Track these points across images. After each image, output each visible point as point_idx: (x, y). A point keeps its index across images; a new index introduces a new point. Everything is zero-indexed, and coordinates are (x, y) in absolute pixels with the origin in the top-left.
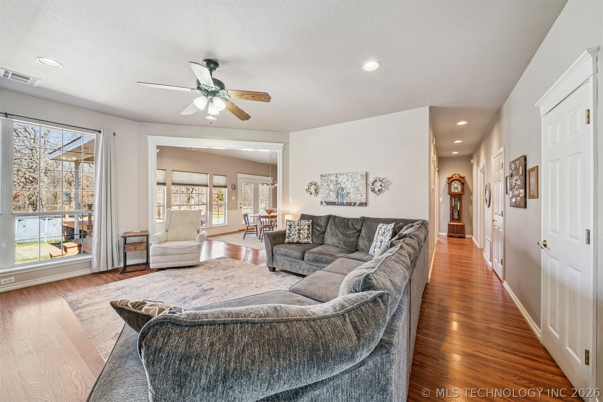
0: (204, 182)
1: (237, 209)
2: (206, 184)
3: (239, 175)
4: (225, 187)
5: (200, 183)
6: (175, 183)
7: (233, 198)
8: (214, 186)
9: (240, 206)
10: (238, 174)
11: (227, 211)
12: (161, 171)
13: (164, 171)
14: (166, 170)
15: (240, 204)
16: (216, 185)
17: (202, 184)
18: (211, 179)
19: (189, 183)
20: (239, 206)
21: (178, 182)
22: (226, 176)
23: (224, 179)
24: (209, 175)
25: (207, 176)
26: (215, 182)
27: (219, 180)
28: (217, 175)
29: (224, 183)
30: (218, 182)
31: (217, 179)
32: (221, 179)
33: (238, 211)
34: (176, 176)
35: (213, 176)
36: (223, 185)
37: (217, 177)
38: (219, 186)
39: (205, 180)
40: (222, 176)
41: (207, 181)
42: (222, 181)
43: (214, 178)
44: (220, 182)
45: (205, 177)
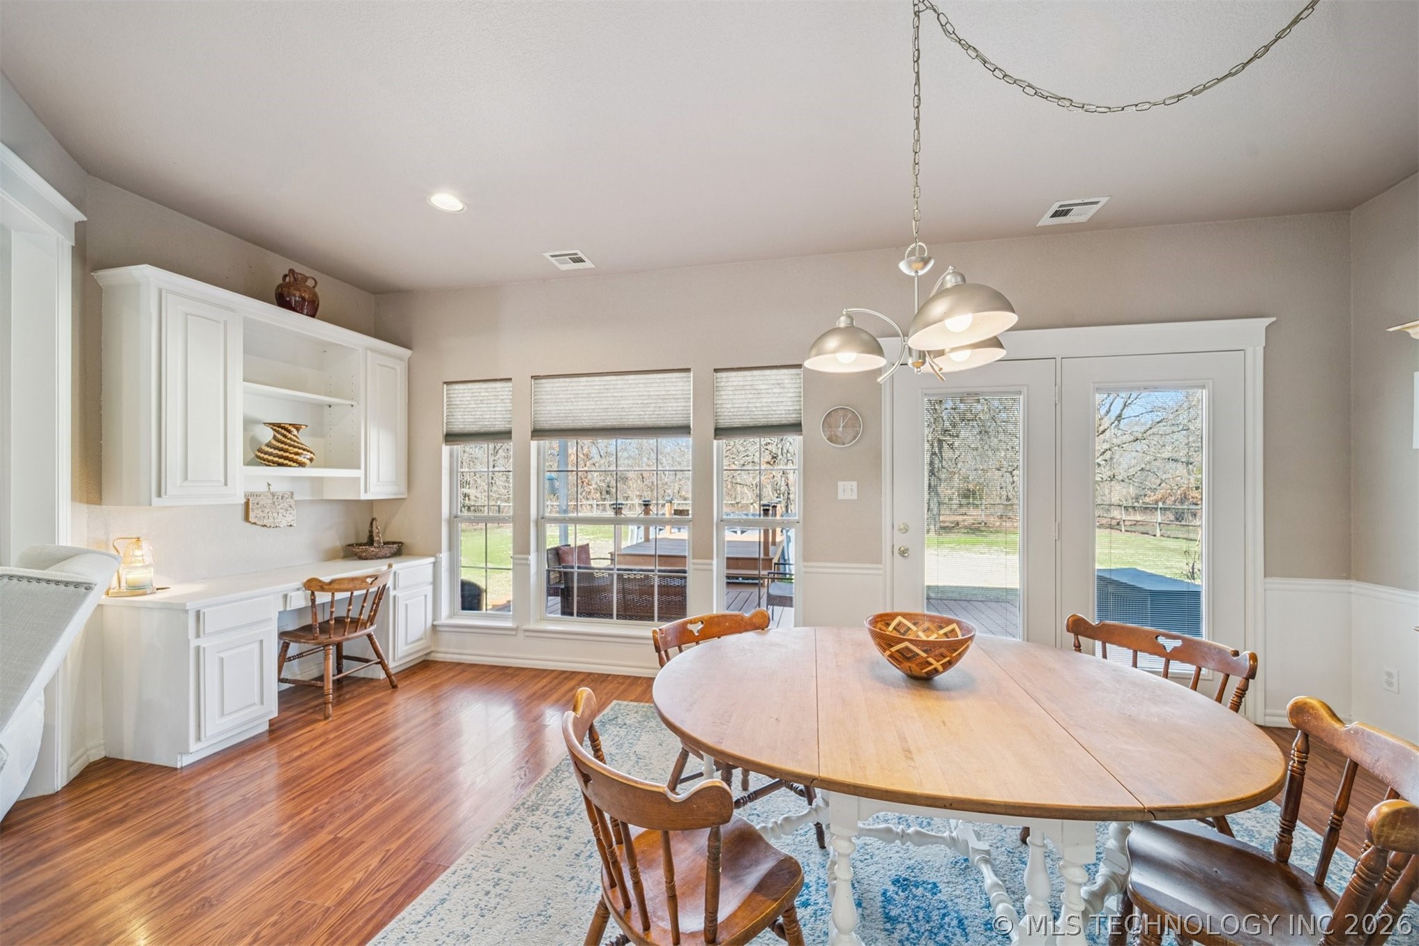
0: (671, 413)
1: (874, 558)
2: (678, 420)
4: (796, 427)
5: (649, 420)
7: (847, 491)
8: (720, 432)
9: (902, 540)
11: (802, 564)
13: (509, 384)
14: (510, 379)
15: (905, 529)
16: (737, 422)
17: (662, 422)
18: (706, 396)
19: (600, 424)
20: (891, 542)
22: (799, 366)
24: (691, 373)
25: (685, 380)
26: (729, 406)
27: (750, 396)
28: (735, 366)
29: (781, 408)
30: (745, 405)
31: (743, 392)
32: (767, 387)
33: (881, 572)
34: (548, 397)
35: (719, 375)
36: (774, 420)
37: (740, 379)
38: (751, 424)
39: (675, 404)
40: (767, 372)
41: (684, 404)
42: (771, 395)
43: (723, 384)
44: (760, 405)
45: (673, 388)
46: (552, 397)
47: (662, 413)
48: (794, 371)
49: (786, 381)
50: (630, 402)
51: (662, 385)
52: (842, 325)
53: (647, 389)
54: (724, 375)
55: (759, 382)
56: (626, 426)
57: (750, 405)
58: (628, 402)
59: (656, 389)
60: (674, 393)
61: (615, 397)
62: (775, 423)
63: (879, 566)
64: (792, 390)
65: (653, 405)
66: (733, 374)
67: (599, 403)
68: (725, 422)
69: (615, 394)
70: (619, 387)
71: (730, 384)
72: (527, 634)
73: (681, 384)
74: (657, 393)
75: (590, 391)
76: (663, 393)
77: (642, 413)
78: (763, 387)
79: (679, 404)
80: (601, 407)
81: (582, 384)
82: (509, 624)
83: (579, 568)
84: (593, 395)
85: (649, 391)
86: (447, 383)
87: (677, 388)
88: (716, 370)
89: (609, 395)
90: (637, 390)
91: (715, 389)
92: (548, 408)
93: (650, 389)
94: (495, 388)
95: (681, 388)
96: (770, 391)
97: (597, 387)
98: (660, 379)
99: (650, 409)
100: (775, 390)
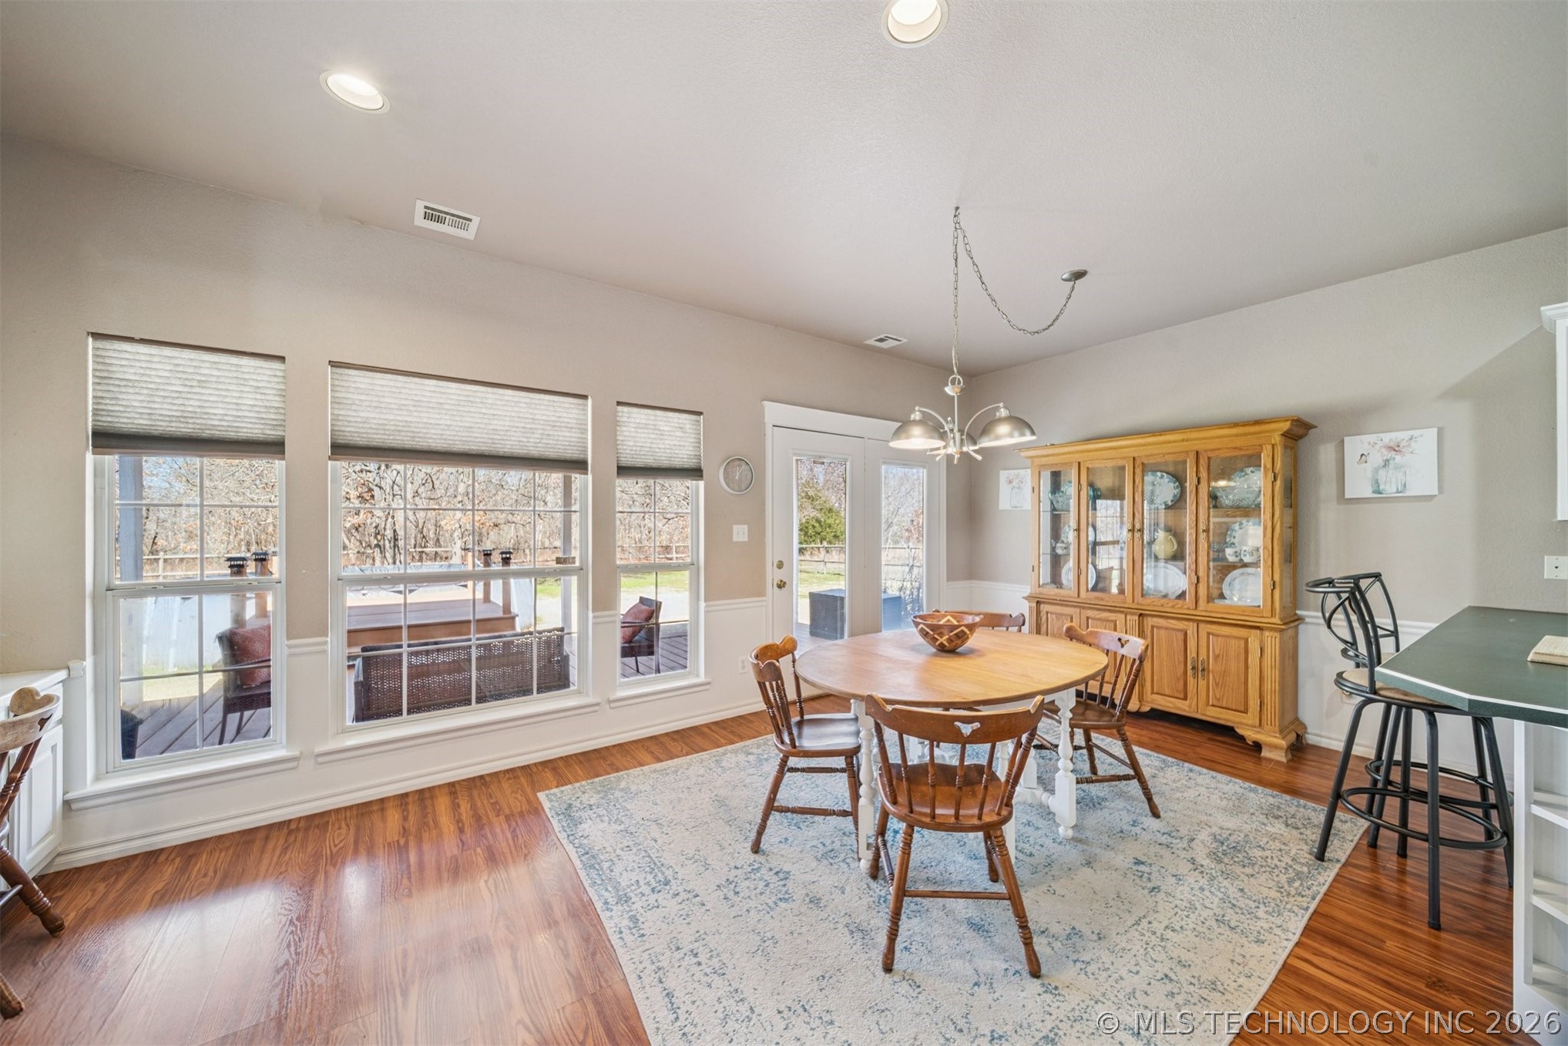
0: (561, 444)
1: (760, 592)
2: (571, 453)
3: (774, 412)
4: (696, 472)
5: (534, 448)
6: (360, 441)
7: (740, 533)
8: (624, 470)
9: (779, 575)
10: (766, 404)
11: (702, 604)
12: (245, 361)
13: (277, 365)
14: (282, 359)
15: (780, 565)
16: (640, 462)
17: (551, 453)
18: (606, 429)
19: (459, 447)
20: (772, 575)
21: (378, 439)
22: (699, 413)
23: (688, 427)
24: (590, 401)
25: (581, 407)
26: (632, 444)
27: (653, 436)
28: (639, 403)
29: (684, 452)
30: (648, 445)
31: (646, 431)
32: (670, 429)
33: (765, 603)
34: (363, 397)
35: (620, 408)
36: (677, 463)
37: (643, 417)
38: (655, 465)
39: (567, 434)
40: (670, 414)
41: (580, 435)
42: (673, 438)
43: (624, 419)
44: (663, 446)
45: (565, 415)
46: (369, 398)
47: (551, 442)
48: (694, 417)
49: (688, 426)
50: (506, 423)
51: (552, 409)
52: (918, 418)
53: (531, 411)
54: (626, 409)
55: (663, 423)
56: (501, 454)
57: (654, 446)
58: (501, 423)
59: (544, 412)
60: (566, 420)
61: (485, 414)
62: (677, 467)
63: (764, 598)
64: (693, 436)
65: (540, 432)
66: (635, 410)
67: (457, 418)
68: (627, 461)
69: (484, 411)
70: (490, 401)
71: (633, 420)
72: (320, 760)
73: (577, 411)
74: (544, 418)
75: (442, 401)
76: (553, 419)
77: (525, 440)
78: (666, 428)
79: (574, 435)
80: (460, 424)
81: (427, 388)
82: (281, 753)
83: (409, 646)
84: (447, 407)
85: (535, 414)
86: (96, 336)
87: (571, 416)
88: (619, 403)
89: (473, 410)
90: (517, 409)
91: (615, 423)
92: (363, 414)
93: (536, 412)
94: (241, 366)
95: (575, 416)
96: (672, 434)
97: (454, 397)
98: (549, 401)
99: (536, 436)
100: (678, 434)
